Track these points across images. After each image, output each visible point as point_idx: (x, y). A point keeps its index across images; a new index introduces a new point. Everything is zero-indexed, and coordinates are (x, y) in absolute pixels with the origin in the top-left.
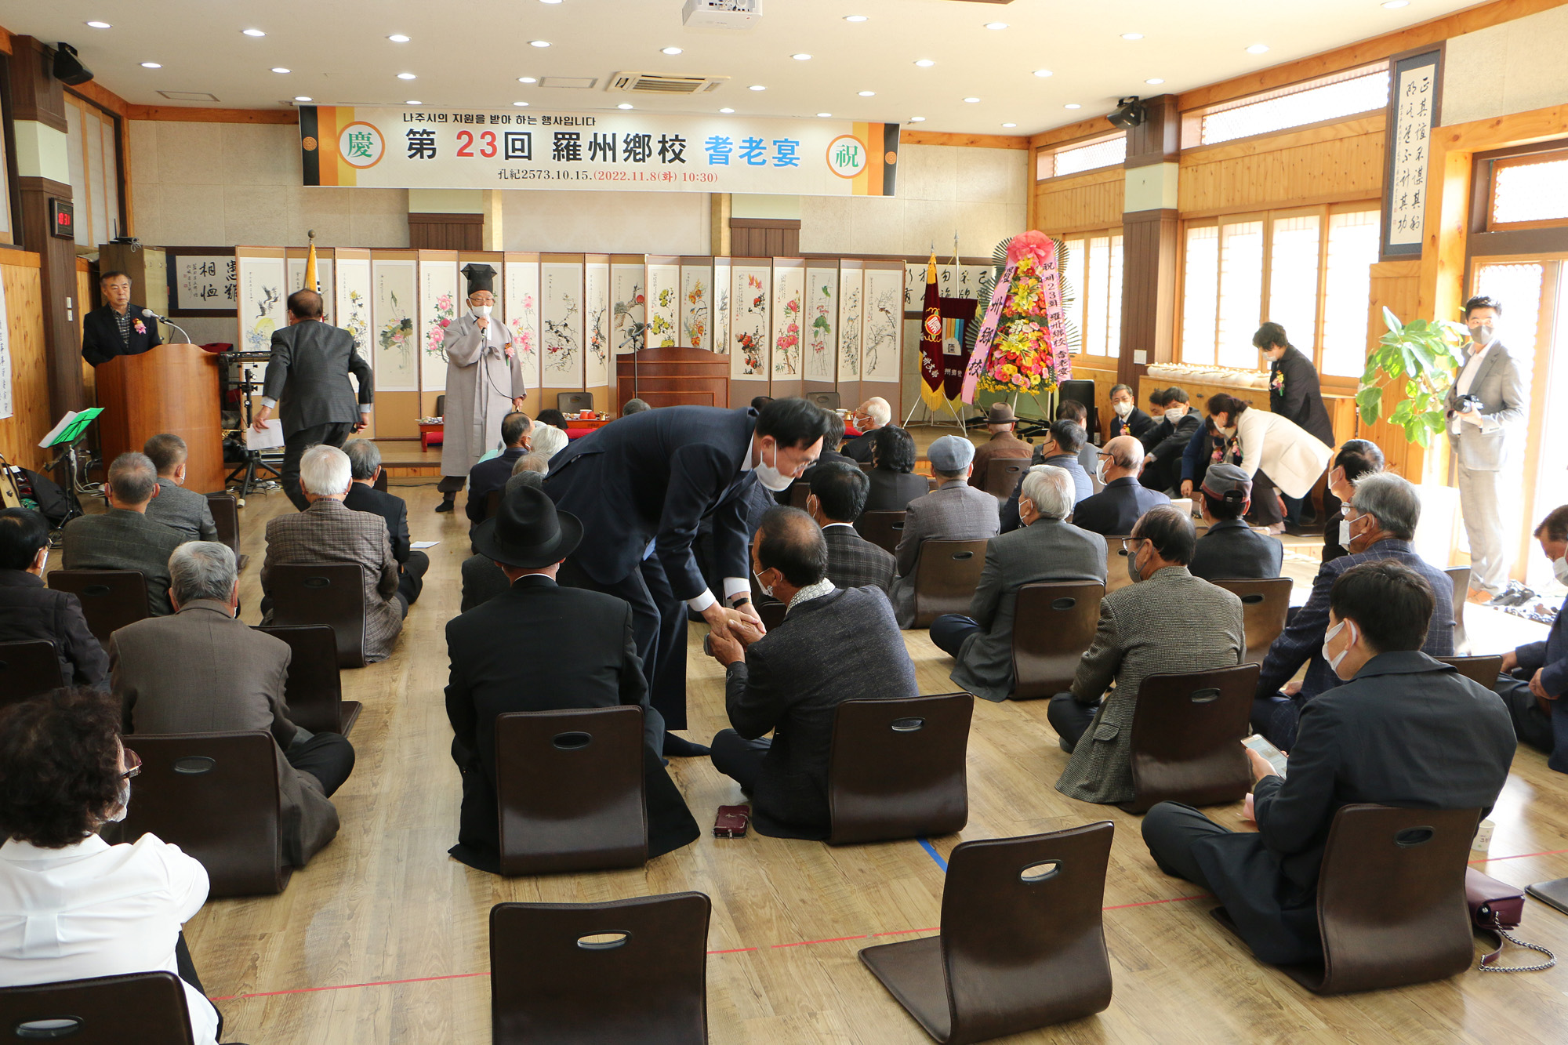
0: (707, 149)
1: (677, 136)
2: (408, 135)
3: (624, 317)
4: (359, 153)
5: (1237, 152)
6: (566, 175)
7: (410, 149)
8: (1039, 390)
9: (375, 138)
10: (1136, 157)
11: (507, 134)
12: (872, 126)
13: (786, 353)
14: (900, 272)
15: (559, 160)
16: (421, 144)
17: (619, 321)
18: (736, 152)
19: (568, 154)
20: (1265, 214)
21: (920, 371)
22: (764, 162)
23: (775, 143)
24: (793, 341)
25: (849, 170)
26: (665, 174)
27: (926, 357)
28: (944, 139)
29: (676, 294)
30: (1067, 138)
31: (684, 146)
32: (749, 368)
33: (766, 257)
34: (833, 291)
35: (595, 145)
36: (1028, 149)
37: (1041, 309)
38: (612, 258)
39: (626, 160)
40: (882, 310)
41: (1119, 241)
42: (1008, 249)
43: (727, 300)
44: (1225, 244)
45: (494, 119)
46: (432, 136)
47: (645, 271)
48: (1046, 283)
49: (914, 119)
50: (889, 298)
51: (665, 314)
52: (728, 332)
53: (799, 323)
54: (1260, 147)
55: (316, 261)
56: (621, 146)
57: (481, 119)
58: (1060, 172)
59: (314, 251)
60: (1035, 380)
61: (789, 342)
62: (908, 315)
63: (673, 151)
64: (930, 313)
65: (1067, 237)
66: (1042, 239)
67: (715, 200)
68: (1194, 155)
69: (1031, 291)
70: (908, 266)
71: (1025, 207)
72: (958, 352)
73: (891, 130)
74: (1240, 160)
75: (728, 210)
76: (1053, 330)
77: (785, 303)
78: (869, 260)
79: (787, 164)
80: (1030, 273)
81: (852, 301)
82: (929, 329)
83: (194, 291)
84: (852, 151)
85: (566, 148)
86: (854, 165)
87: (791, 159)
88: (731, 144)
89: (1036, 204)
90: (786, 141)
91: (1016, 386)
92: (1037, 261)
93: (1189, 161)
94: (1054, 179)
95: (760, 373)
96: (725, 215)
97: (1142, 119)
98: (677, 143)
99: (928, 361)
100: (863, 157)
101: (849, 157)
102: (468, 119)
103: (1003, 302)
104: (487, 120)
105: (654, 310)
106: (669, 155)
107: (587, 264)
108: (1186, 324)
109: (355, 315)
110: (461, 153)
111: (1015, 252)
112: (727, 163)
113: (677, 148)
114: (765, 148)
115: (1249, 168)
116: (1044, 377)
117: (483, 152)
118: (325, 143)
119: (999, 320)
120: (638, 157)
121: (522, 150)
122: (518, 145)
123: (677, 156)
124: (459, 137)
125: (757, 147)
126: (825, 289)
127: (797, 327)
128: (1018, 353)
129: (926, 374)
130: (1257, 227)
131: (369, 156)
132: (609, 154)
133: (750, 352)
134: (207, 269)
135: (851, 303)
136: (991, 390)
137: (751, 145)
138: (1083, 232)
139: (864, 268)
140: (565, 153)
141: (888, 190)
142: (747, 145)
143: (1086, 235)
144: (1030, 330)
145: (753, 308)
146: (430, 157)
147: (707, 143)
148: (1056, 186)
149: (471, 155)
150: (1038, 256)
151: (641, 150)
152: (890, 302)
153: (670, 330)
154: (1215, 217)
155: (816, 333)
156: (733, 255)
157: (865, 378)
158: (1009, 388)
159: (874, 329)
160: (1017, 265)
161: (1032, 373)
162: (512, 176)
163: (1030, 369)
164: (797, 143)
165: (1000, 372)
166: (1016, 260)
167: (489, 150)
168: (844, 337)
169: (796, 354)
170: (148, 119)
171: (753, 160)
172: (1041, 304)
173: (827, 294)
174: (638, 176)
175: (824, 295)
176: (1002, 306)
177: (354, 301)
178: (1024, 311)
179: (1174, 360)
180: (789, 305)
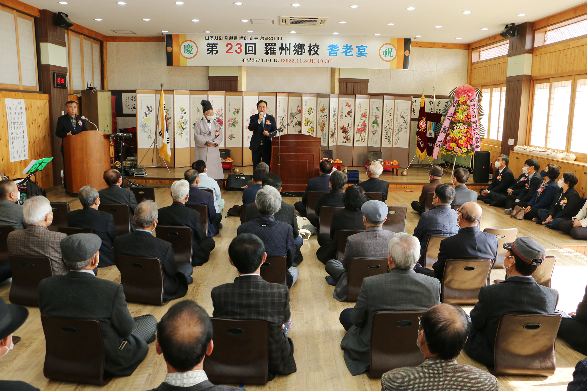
0: (328, 50)
1: (316, 44)
2: (207, 45)
3: (293, 118)
4: (188, 53)
5: (561, 47)
6: (270, 60)
7: (208, 51)
8: (466, 154)
9: (194, 47)
10: (513, 52)
11: (246, 44)
12: (399, 39)
13: (361, 134)
14: (410, 102)
15: (267, 54)
16: (212, 49)
17: (291, 120)
18: (340, 50)
19: (271, 52)
20: (573, 77)
21: (416, 143)
22: (352, 55)
23: (357, 47)
24: (364, 130)
25: (389, 58)
26: (311, 60)
27: (419, 138)
28: (432, 45)
29: (315, 109)
30: (484, 44)
31: (319, 48)
32: (345, 140)
33: (354, 94)
34: (381, 109)
35: (281, 48)
36: (468, 49)
37: (469, 119)
38: (289, 94)
39: (294, 54)
40: (402, 117)
41: (504, 89)
42: (455, 92)
43: (336, 112)
44: (552, 91)
45: (241, 38)
46: (216, 45)
47: (302, 100)
48: (471, 108)
49: (417, 36)
50: (405, 113)
51: (310, 117)
52: (336, 125)
53: (367, 122)
54: (572, 44)
55: (164, 96)
56: (292, 48)
57: (236, 38)
58: (482, 59)
59: (163, 92)
60: (465, 150)
61: (362, 130)
62: (412, 120)
63: (314, 50)
64: (421, 119)
65: (483, 87)
66: (470, 88)
67: (333, 70)
68: (540, 50)
69: (464, 111)
70: (414, 99)
71: (466, 74)
72: (433, 136)
73: (407, 42)
74: (562, 52)
75: (338, 75)
76: (473, 128)
77: (360, 113)
78: (397, 96)
79: (362, 55)
80: (465, 103)
81: (389, 113)
82: (421, 126)
83: (128, 107)
84: (390, 50)
85: (270, 50)
86: (391, 56)
87: (364, 54)
88: (338, 47)
89: (471, 73)
90: (362, 46)
91: (456, 152)
92: (468, 98)
93: (538, 52)
94: (479, 62)
95: (349, 143)
96: (337, 77)
97: (516, 34)
98: (316, 47)
99: (419, 140)
100: (396, 53)
101: (389, 53)
102: (231, 38)
103: (452, 115)
104: (238, 38)
105: (305, 115)
106: (313, 52)
107: (278, 97)
108: (533, 128)
109: (182, 117)
110: (228, 52)
111: (458, 94)
112: (336, 55)
113: (316, 49)
114: (353, 49)
115: (566, 55)
116: (468, 149)
117: (236, 51)
118: (175, 49)
119: (450, 123)
120: (299, 53)
121: (252, 50)
122: (251, 48)
123: (316, 53)
124: (227, 46)
125: (350, 49)
126: (377, 108)
127: (365, 124)
128: (457, 138)
129: (419, 145)
130: (569, 83)
131: (192, 54)
132: (288, 52)
133: (345, 134)
134: (133, 98)
135: (389, 114)
136: (445, 154)
137: (347, 48)
138: (490, 85)
139: (395, 100)
140: (269, 52)
141: (405, 66)
142: (345, 48)
143: (491, 86)
144: (463, 128)
145: (347, 115)
146: (215, 54)
147: (328, 47)
148: (479, 65)
149: (232, 53)
150: (468, 96)
151: (301, 50)
152: (405, 114)
153: (312, 124)
154: (549, 79)
155: (373, 127)
156: (340, 93)
157: (394, 146)
158: (453, 153)
159: (399, 125)
160: (459, 99)
161: (463, 147)
162: (248, 61)
163: (462, 145)
164: (367, 47)
165: (449, 146)
166: (459, 97)
167: (239, 51)
168: (385, 129)
169: (365, 135)
170: (113, 41)
171: (347, 54)
172: (469, 117)
173: (378, 110)
174: (299, 61)
175: (377, 111)
176: (451, 117)
177: (182, 111)
178: (461, 120)
179: (527, 144)
180: (362, 115)
